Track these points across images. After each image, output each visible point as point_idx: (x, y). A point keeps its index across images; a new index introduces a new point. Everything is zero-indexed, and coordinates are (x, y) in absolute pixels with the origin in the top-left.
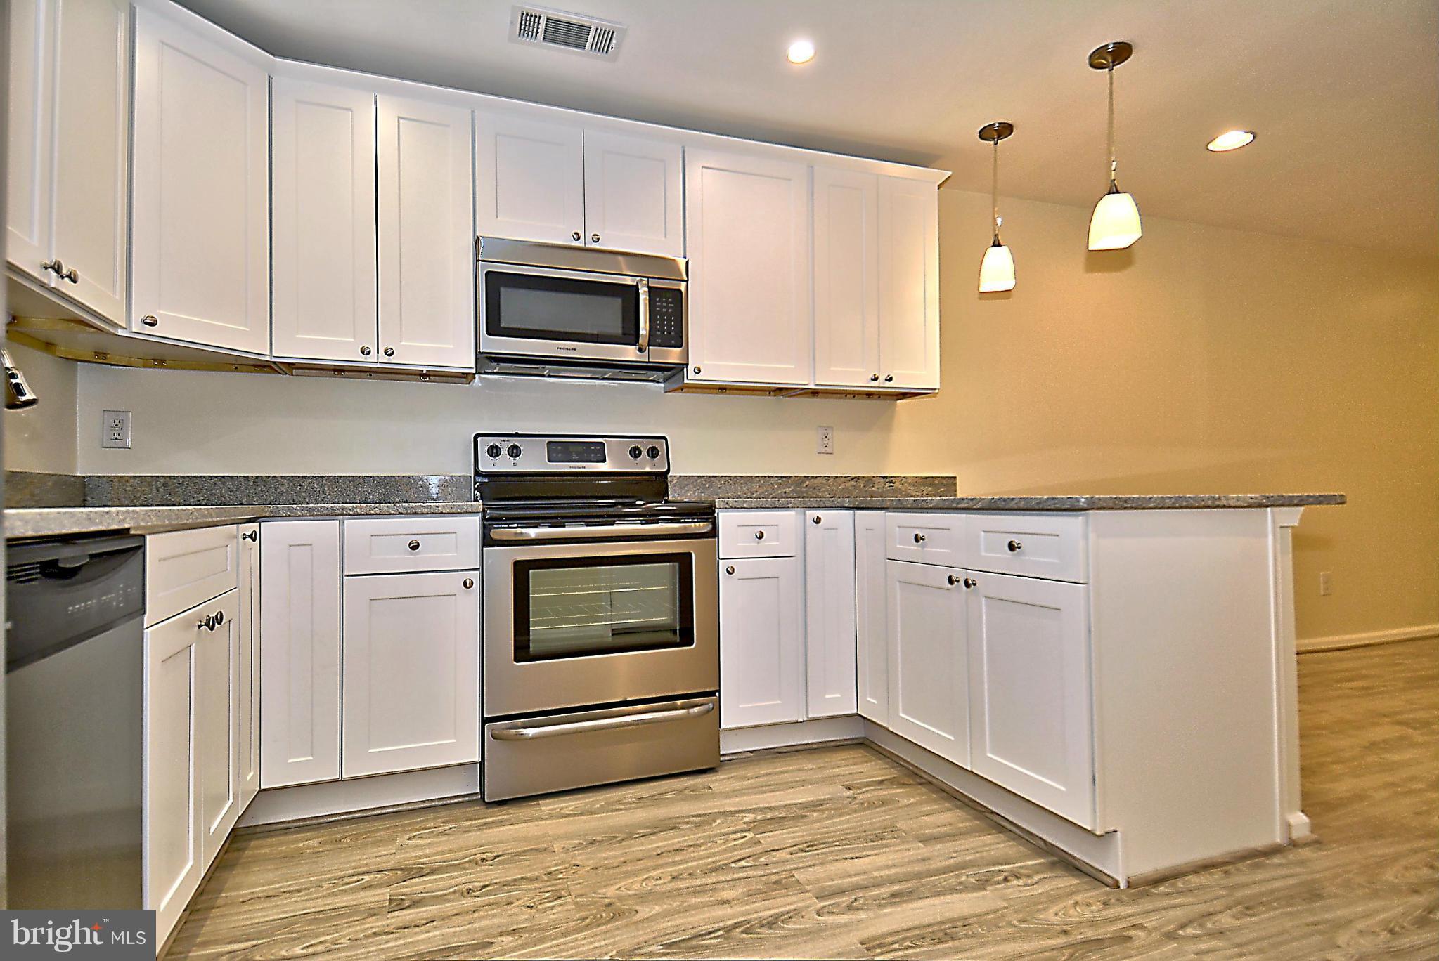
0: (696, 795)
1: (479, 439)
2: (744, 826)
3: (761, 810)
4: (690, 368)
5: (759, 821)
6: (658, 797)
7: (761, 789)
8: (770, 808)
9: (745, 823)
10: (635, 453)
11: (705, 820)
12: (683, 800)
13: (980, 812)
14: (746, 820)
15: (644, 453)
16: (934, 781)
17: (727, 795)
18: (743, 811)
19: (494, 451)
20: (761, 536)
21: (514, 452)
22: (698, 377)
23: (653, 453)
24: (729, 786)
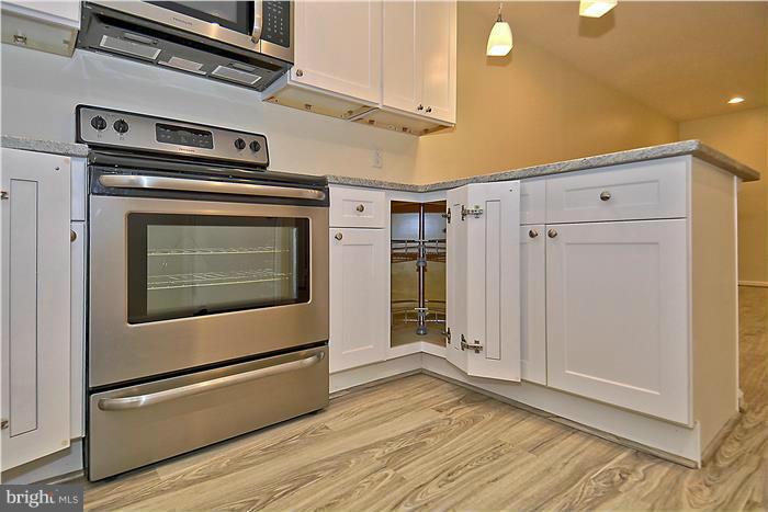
0: (317, 437)
1: (82, 109)
2: (379, 462)
3: (384, 442)
4: (294, 70)
5: (389, 455)
6: (282, 445)
7: (372, 423)
8: (392, 440)
9: (378, 459)
10: (240, 145)
11: (339, 464)
12: (309, 444)
13: (545, 418)
14: (377, 455)
15: (247, 146)
16: (495, 397)
17: (348, 432)
18: (370, 447)
19: (99, 124)
20: (361, 209)
21: (122, 127)
22: (300, 79)
23: (255, 147)
24: (343, 423)
